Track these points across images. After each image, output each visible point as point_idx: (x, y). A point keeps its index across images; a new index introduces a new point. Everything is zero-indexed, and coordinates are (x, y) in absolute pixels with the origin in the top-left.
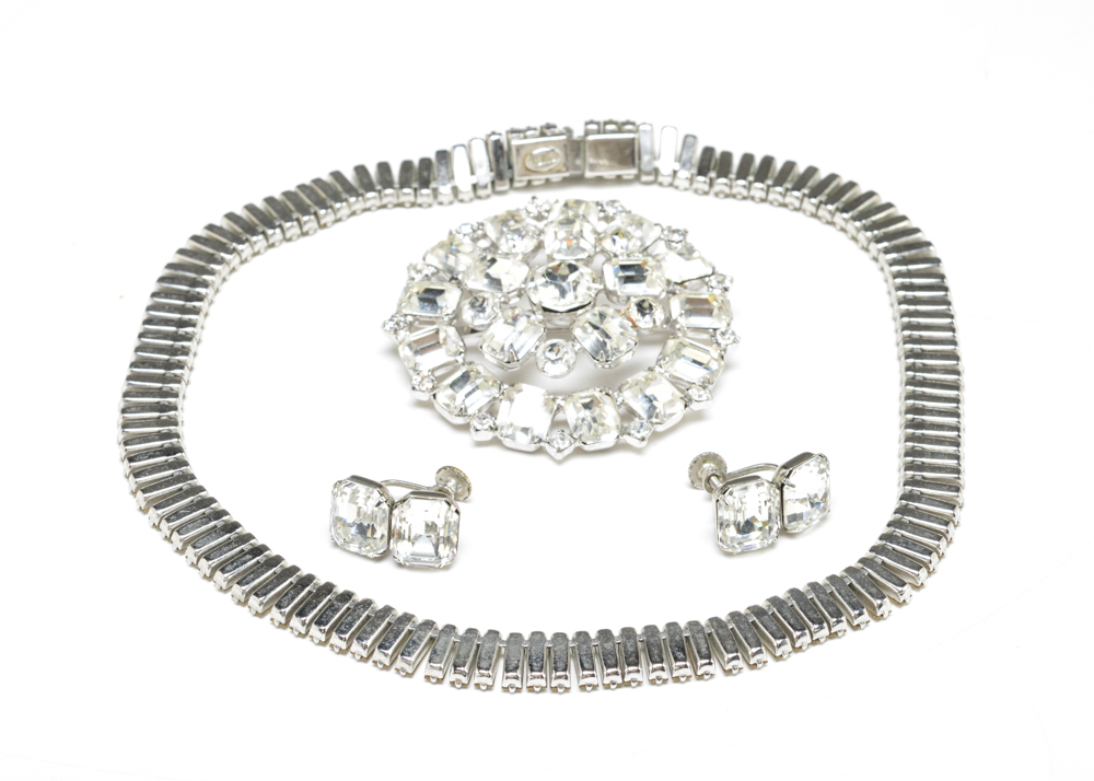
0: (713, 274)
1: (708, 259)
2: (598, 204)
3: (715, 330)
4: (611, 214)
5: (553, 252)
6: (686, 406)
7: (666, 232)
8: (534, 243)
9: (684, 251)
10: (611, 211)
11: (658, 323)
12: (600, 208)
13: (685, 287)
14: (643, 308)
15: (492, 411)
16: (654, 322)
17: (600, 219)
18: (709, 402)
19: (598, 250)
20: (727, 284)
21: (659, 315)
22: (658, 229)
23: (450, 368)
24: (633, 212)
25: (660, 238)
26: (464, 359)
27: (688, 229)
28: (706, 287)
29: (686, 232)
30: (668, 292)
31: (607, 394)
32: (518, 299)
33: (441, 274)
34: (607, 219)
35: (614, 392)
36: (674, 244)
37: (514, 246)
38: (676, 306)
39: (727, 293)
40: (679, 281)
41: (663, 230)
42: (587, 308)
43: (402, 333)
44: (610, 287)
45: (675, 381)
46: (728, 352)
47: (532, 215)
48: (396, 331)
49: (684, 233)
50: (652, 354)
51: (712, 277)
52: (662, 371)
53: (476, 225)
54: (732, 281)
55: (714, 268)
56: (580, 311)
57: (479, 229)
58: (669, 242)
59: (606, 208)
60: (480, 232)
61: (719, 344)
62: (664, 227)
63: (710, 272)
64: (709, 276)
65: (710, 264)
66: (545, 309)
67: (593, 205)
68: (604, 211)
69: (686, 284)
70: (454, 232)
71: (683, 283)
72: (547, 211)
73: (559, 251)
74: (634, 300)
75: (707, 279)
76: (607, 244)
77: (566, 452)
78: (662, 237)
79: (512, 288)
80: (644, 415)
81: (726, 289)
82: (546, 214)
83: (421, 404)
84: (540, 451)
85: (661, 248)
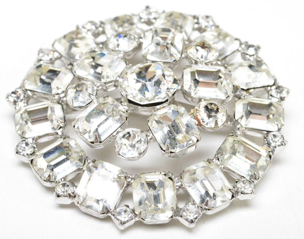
0: (274, 84)
1: (273, 73)
2: (195, 17)
3: (268, 132)
4: (203, 27)
5: (147, 54)
6: (233, 197)
7: (243, 46)
8: (135, 44)
9: (254, 64)
10: (203, 23)
11: (220, 124)
12: (196, 21)
13: (250, 94)
14: (211, 110)
15: (75, 180)
16: (216, 123)
17: (194, 29)
18: (253, 195)
19: (183, 56)
20: (284, 94)
21: (221, 117)
22: (237, 43)
23: (51, 138)
24: (221, 27)
25: (238, 50)
26: (62, 133)
27: (261, 46)
28: (267, 95)
29: (259, 48)
30: (236, 96)
31: (170, 178)
32: (115, 88)
33: (63, 59)
34: (201, 30)
35: (175, 177)
36: (248, 56)
37: (118, 45)
38: (240, 109)
39: (282, 102)
40: (245, 88)
41: (241, 44)
42: (164, 104)
43: (21, 104)
44: (186, 88)
45: (228, 174)
46: (275, 153)
47: (143, 20)
48: (15, 102)
49: (257, 49)
50: (216, 143)
51: (274, 87)
52: (219, 163)
53: (99, 23)
54: (288, 92)
55: (275, 80)
56: (158, 107)
57: (100, 26)
58: (244, 55)
59: (201, 20)
60: (101, 29)
61: (269, 144)
62: (243, 41)
63: (272, 83)
64: (271, 86)
65: (273, 77)
66: (130, 102)
67: (191, 18)
68: (197, 23)
69: (251, 91)
70: (81, 27)
71: (248, 89)
72: (155, 19)
73: (152, 54)
74: (203, 103)
75: (269, 88)
76: (192, 52)
77: (127, 225)
78: (240, 49)
79: (108, 80)
80: (198, 200)
81: (282, 99)
82: (154, 21)
83: (24, 164)
84: (108, 219)
85: (238, 59)
